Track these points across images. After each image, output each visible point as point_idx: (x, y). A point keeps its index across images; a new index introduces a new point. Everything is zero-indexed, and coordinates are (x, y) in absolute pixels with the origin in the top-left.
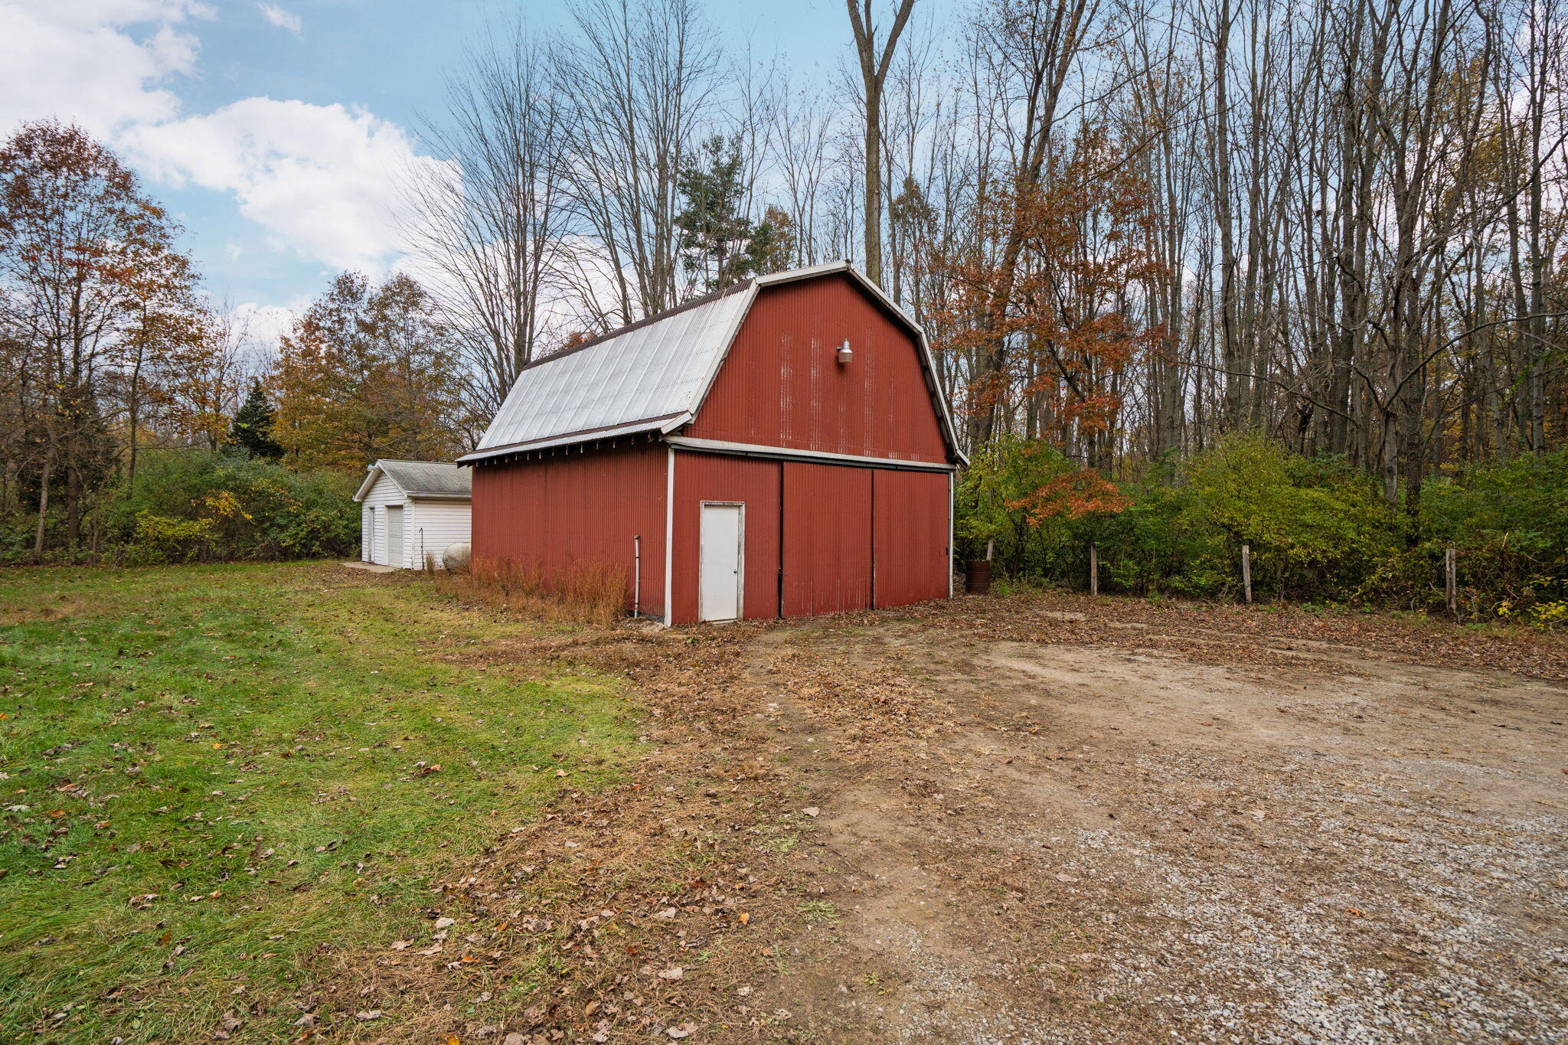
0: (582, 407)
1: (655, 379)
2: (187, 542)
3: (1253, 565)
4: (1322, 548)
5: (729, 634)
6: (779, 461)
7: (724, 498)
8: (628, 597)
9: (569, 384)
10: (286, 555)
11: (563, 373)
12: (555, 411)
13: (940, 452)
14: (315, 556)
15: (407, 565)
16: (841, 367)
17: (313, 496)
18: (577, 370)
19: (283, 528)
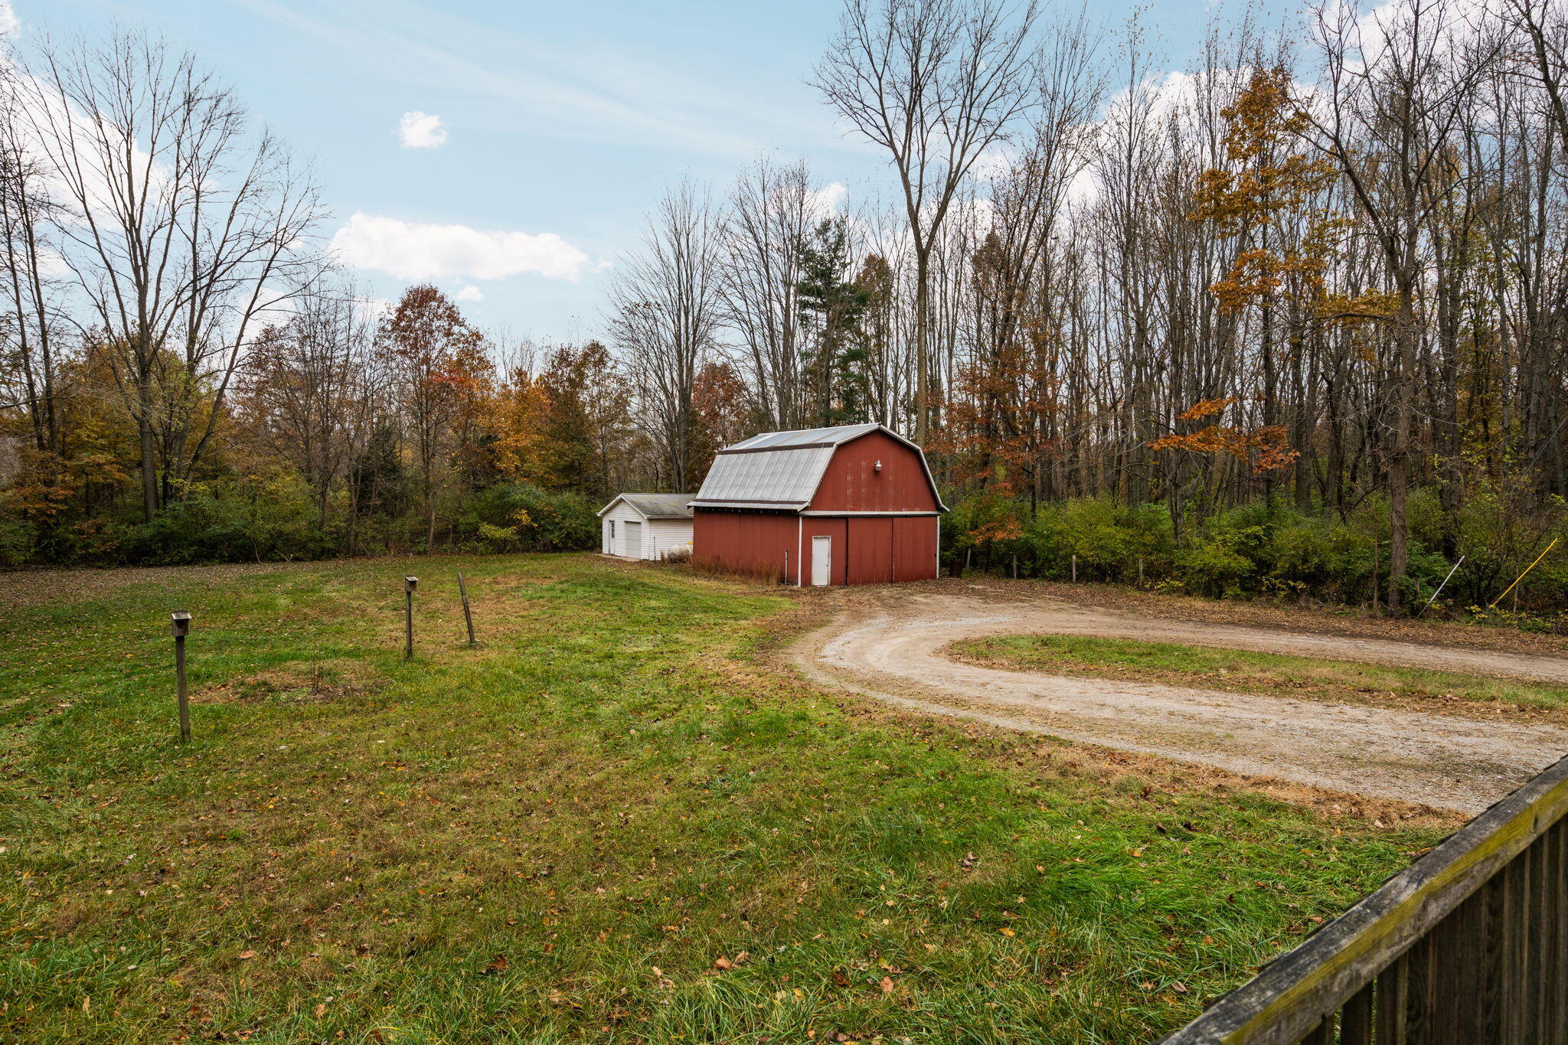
0: (757, 488)
1: (793, 482)
2: (505, 541)
3: (1077, 565)
4: (1106, 558)
5: (824, 591)
6: (846, 518)
7: (822, 534)
8: (782, 575)
9: (748, 472)
10: (555, 549)
11: (744, 464)
12: (742, 486)
13: (933, 505)
14: (571, 550)
15: (644, 556)
16: (876, 472)
17: (564, 511)
18: (752, 465)
19: (552, 532)
